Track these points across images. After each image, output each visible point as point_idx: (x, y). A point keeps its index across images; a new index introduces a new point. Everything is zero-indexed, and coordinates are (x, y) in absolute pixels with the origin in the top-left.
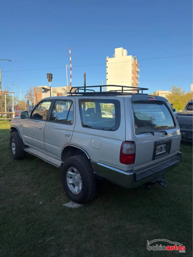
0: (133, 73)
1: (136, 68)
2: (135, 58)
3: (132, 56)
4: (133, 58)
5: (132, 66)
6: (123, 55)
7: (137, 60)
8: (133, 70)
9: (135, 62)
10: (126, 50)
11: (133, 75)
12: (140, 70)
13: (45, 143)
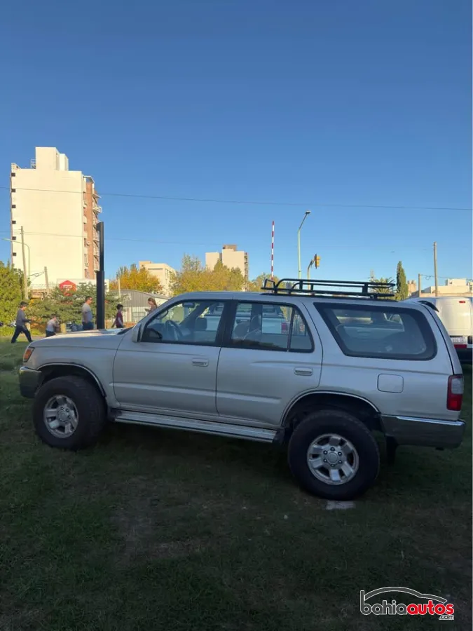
0: (85, 215)
1: (93, 203)
2: (89, 180)
3: (83, 173)
4: (85, 179)
5: (84, 199)
6: (57, 167)
7: (93, 185)
8: (85, 206)
9: (89, 189)
10: (66, 155)
11: (85, 220)
12: (103, 209)
13: (219, 395)
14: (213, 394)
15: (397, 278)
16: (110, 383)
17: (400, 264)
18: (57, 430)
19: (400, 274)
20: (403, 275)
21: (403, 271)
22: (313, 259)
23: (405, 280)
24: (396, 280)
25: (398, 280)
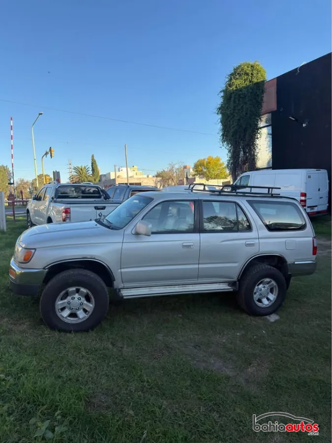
13: (201, 266)
14: (196, 266)
15: (92, 166)
16: (119, 269)
17: (93, 156)
18: (69, 318)
19: (94, 163)
20: (96, 164)
21: (95, 161)
22: (48, 150)
23: (97, 168)
24: (91, 167)
25: (93, 168)
